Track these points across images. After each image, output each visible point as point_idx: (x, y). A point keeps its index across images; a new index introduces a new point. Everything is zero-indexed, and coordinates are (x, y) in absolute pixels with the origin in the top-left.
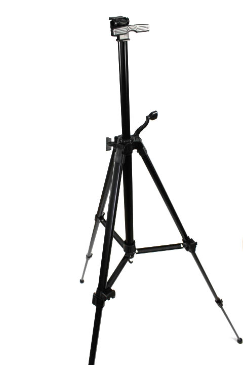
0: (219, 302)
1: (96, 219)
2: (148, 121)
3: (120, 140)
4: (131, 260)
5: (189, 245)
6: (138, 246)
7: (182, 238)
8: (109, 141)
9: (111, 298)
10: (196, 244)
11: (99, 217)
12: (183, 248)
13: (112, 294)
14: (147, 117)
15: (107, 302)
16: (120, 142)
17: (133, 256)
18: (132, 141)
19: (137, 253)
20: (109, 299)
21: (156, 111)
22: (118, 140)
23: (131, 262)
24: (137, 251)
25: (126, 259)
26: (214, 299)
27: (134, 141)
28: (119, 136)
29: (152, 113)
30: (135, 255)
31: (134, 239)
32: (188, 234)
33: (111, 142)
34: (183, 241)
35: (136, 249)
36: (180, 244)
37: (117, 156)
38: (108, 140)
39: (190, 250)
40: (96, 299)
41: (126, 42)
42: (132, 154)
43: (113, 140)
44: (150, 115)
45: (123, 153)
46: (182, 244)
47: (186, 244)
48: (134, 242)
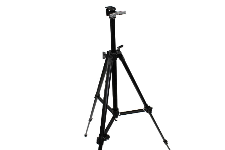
0: (166, 142)
1: (95, 98)
4: (116, 119)
5: (148, 109)
6: (120, 111)
7: (144, 106)
9: (107, 140)
10: (152, 108)
11: (97, 96)
12: (144, 111)
13: (108, 137)
15: (105, 142)
17: (117, 117)
19: (119, 115)
20: (106, 140)
22: (109, 53)
23: (116, 121)
24: (119, 114)
25: (113, 119)
26: (162, 140)
27: (118, 53)
28: (110, 51)
30: (119, 116)
31: (118, 107)
32: (147, 103)
33: (105, 54)
34: (145, 107)
35: (119, 113)
36: (143, 109)
37: (109, 62)
38: (104, 53)
39: (149, 112)
40: (99, 140)
42: (117, 60)
43: (106, 53)
45: (112, 60)
46: (144, 109)
47: (146, 109)
48: (118, 109)
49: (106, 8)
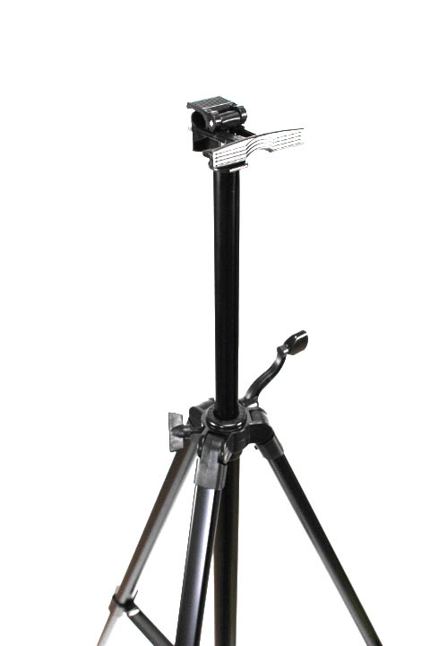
2: (283, 360)
3: (208, 421)
8: (177, 424)
14: (280, 351)
16: (209, 425)
18: (244, 422)
21: (303, 332)
22: (203, 418)
27: (249, 422)
28: (205, 406)
29: (292, 338)
33: (181, 426)
37: (202, 468)
38: (173, 419)
41: (238, 172)
43: (186, 420)
44: (287, 342)
45: (220, 462)
49: (189, 106)
